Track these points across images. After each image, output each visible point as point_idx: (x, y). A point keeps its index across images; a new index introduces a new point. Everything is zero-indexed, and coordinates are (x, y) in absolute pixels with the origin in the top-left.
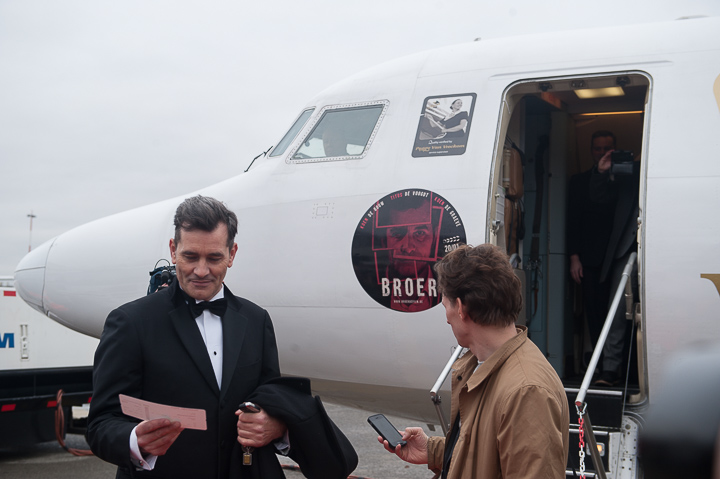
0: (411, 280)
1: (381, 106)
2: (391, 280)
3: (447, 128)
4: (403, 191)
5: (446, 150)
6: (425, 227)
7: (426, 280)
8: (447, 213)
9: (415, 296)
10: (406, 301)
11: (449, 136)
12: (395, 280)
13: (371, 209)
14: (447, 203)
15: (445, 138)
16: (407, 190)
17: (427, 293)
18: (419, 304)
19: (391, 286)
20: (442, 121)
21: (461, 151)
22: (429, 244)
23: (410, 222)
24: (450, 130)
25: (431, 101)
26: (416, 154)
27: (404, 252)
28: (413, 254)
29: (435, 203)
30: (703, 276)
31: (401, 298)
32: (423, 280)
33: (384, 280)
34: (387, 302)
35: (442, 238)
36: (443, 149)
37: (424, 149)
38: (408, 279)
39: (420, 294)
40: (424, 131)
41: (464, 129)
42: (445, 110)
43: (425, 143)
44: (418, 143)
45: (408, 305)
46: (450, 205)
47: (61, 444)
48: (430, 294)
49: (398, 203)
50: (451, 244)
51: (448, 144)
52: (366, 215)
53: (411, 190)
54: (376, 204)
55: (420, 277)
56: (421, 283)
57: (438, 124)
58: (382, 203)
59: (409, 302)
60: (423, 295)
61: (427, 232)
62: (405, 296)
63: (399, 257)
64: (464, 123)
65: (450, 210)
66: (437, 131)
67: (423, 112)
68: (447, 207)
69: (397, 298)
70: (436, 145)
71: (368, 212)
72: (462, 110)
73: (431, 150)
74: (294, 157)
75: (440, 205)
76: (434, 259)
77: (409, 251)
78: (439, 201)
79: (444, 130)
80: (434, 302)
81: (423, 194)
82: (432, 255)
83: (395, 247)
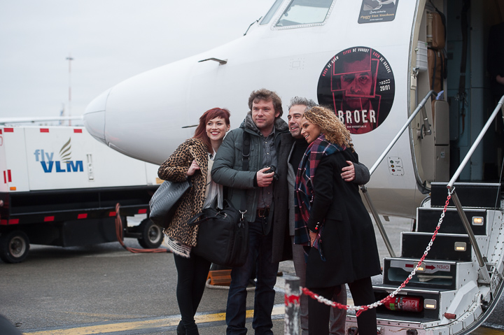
0: (358, 112)
2: (344, 112)
3: (382, 2)
4: (352, 49)
5: (381, 17)
6: (367, 73)
7: (368, 111)
8: (381, 63)
9: (361, 123)
10: (355, 127)
11: (384, 7)
12: (347, 112)
13: (330, 62)
14: (381, 56)
15: (381, 9)
16: (354, 48)
17: (369, 121)
18: (364, 128)
19: (345, 116)
21: (392, 19)
22: (369, 86)
23: (357, 70)
24: (385, 3)
26: (361, 21)
27: (353, 92)
28: (359, 93)
29: (373, 57)
31: (352, 125)
32: (366, 111)
33: (340, 112)
36: (379, 17)
37: (366, 17)
38: (356, 111)
39: (364, 121)
40: (366, 4)
41: (395, 3)
43: (367, 13)
44: (362, 12)
45: (357, 129)
46: (383, 58)
47: (121, 243)
48: (371, 121)
49: (348, 57)
50: (384, 85)
51: (383, 13)
52: (326, 67)
53: (357, 48)
54: (333, 58)
55: (364, 109)
56: (365, 113)
58: (337, 58)
59: (358, 127)
60: (367, 121)
61: (367, 76)
62: (354, 123)
63: (349, 95)
65: (383, 61)
66: (376, 4)
68: (382, 59)
70: (374, 14)
71: (328, 64)
73: (371, 18)
74: (277, 25)
75: (377, 58)
76: (373, 97)
77: (356, 91)
78: (376, 55)
79: (380, 3)
80: (374, 126)
81: (366, 50)
82: (372, 94)
83: (346, 89)
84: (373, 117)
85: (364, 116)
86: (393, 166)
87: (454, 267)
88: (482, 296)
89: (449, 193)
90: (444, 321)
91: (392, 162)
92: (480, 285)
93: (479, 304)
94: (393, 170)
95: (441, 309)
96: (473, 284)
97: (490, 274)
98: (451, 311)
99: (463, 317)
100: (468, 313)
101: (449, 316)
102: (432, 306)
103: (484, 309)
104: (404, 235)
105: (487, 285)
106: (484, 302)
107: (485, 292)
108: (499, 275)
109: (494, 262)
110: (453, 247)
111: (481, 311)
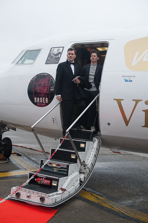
1: (40, 50)
2: (37, 98)
3: (55, 56)
4: (41, 74)
5: (53, 62)
6: (46, 83)
7: (45, 98)
8: (52, 80)
9: (43, 103)
12: (38, 98)
13: (33, 78)
15: (54, 59)
17: (45, 102)
18: (43, 105)
19: (37, 100)
20: (54, 54)
21: (58, 63)
22: (46, 88)
24: (56, 57)
25: (53, 49)
26: (46, 63)
27: (40, 90)
29: (49, 77)
30: (114, 99)
31: (39, 103)
33: (35, 98)
34: (36, 104)
35: (50, 87)
37: (48, 62)
38: (41, 98)
39: (44, 102)
40: (49, 57)
41: (59, 57)
42: (55, 51)
44: (47, 60)
45: (41, 105)
46: (53, 78)
49: (40, 77)
50: (52, 88)
51: (55, 61)
52: (32, 80)
53: (44, 73)
55: (44, 97)
56: (44, 99)
57: (53, 55)
58: (36, 77)
61: (46, 85)
62: (40, 103)
63: (39, 92)
64: (60, 55)
65: (52, 79)
66: (53, 57)
67: (50, 52)
68: (52, 78)
69: (38, 103)
70: (51, 61)
71: (32, 79)
72: (60, 51)
73: (50, 62)
74: (17, 64)
75: (50, 78)
76: (48, 93)
77: (42, 90)
78: (50, 76)
79: (54, 57)
80: (47, 104)
81: (46, 75)
82: (47, 92)
83: (38, 89)
84: (47, 101)
85: (44, 100)
86: (53, 121)
87: (68, 166)
88: (80, 179)
89: (66, 134)
90: (60, 191)
91: (53, 119)
92: (80, 173)
93: (78, 182)
94: (54, 122)
95: (59, 186)
96: (77, 173)
97: (85, 169)
98: (64, 187)
99: (70, 189)
100: (73, 187)
101: (62, 189)
102: (55, 185)
103: (81, 184)
104: (52, 149)
105: (84, 173)
106: (81, 181)
107: (82, 176)
108: (89, 169)
109: (87, 163)
110: (70, 156)
111: (79, 185)
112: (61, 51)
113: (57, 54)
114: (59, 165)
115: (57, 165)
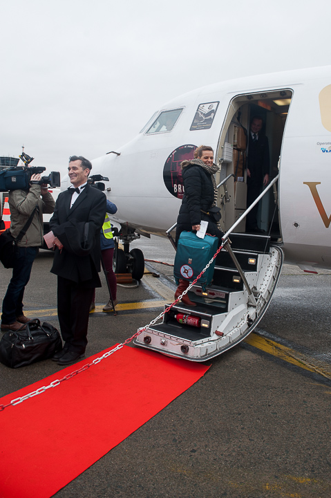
1: (182, 109)
2: (177, 185)
5: (203, 127)
11: (206, 120)
12: (179, 185)
13: (171, 154)
15: (204, 122)
16: (185, 145)
19: (177, 188)
20: (204, 114)
24: (206, 118)
25: (201, 106)
26: (191, 129)
33: (175, 185)
34: (176, 195)
37: (195, 127)
40: (196, 119)
41: (212, 117)
42: (206, 109)
43: (196, 124)
44: (193, 124)
52: (169, 157)
53: (187, 145)
54: (173, 152)
57: (202, 115)
58: (176, 151)
62: (182, 193)
63: (181, 175)
64: (213, 114)
66: (201, 119)
67: (197, 110)
69: (180, 193)
70: (200, 125)
73: (198, 127)
74: (147, 133)
79: (204, 118)
81: (192, 147)
83: (179, 170)
87: (227, 296)
88: (248, 316)
90: (214, 337)
92: (249, 306)
93: (246, 321)
95: (212, 328)
96: (243, 307)
97: (257, 300)
98: (220, 330)
99: (231, 333)
100: (236, 329)
101: (217, 333)
102: (206, 326)
103: (249, 325)
105: (254, 307)
106: (249, 320)
107: (252, 312)
108: (264, 299)
109: (261, 290)
110: (232, 279)
111: (247, 326)
112: (214, 108)
113: (209, 114)
114: (213, 294)
115: (210, 293)
